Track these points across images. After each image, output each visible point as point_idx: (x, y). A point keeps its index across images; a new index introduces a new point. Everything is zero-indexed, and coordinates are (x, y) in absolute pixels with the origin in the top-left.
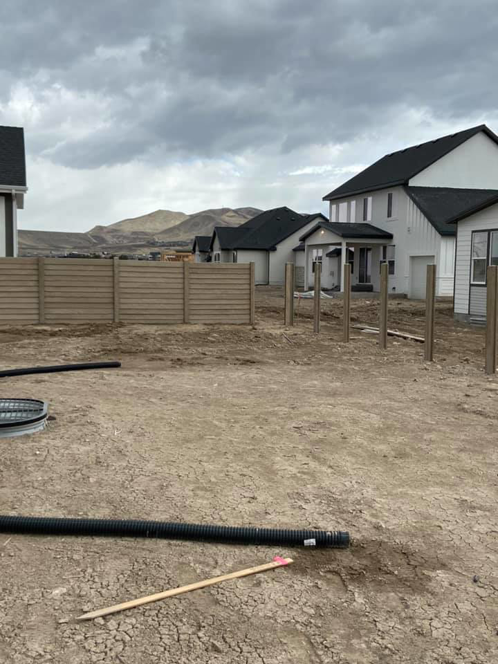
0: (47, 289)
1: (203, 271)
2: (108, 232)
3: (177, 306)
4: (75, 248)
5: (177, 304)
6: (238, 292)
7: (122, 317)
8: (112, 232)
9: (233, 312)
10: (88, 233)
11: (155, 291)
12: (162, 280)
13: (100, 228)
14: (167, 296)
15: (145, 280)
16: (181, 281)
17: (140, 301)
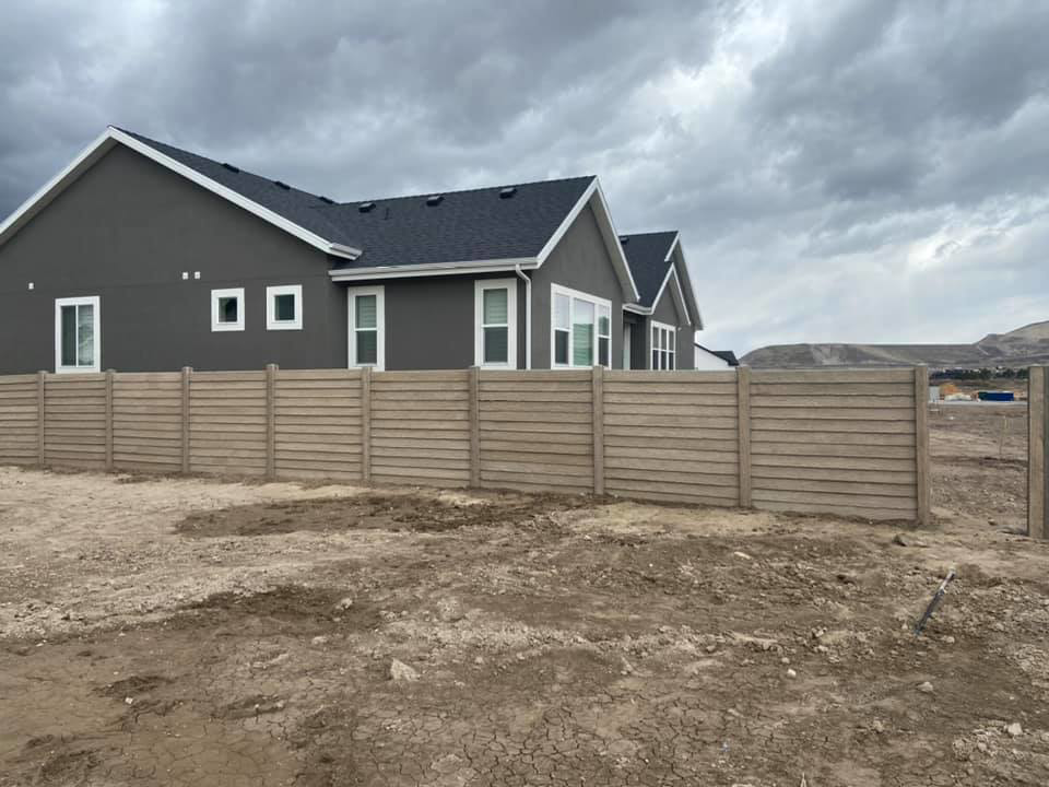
0: (484, 426)
1: (785, 390)
2: (1005, 341)
3: (723, 466)
4: (957, 363)
5: (723, 462)
6: (881, 441)
7: (610, 484)
8: (1010, 341)
9: (867, 489)
10: (978, 343)
11: (673, 433)
12: (692, 411)
13: (994, 337)
14: (701, 444)
15: (651, 410)
16: (731, 412)
17: (643, 454)
